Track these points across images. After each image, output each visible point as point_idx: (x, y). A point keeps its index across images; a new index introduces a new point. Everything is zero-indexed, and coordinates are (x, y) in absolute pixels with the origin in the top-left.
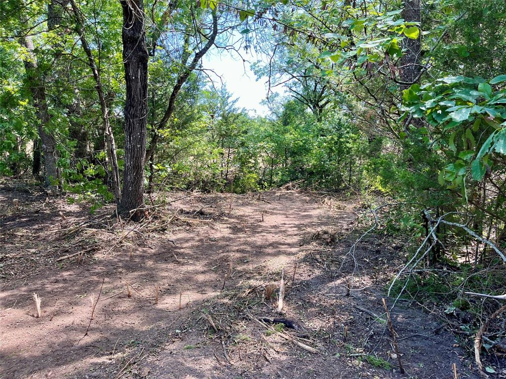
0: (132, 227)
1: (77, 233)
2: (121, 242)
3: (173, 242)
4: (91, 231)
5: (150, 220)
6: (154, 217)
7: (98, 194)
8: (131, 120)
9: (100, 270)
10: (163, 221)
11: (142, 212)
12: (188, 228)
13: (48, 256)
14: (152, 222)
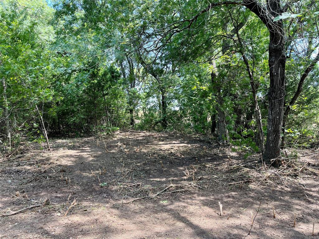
0: (273, 171)
1: (238, 169)
2: (266, 180)
3: (303, 185)
4: (246, 169)
5: (285, 167)
6: (288, 166)
7: (250, 147)
8: (273, 101)
9: (254, 196)
10: (295, 169)
11: (279, 161)
12: (315, 177)
13: (223, 181)
14: (287, 169)
